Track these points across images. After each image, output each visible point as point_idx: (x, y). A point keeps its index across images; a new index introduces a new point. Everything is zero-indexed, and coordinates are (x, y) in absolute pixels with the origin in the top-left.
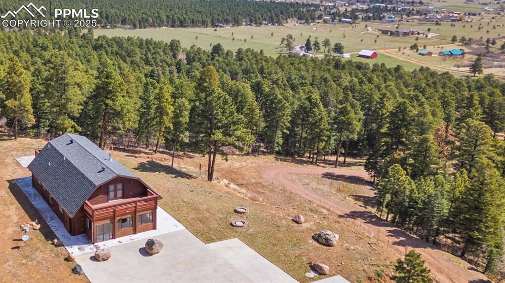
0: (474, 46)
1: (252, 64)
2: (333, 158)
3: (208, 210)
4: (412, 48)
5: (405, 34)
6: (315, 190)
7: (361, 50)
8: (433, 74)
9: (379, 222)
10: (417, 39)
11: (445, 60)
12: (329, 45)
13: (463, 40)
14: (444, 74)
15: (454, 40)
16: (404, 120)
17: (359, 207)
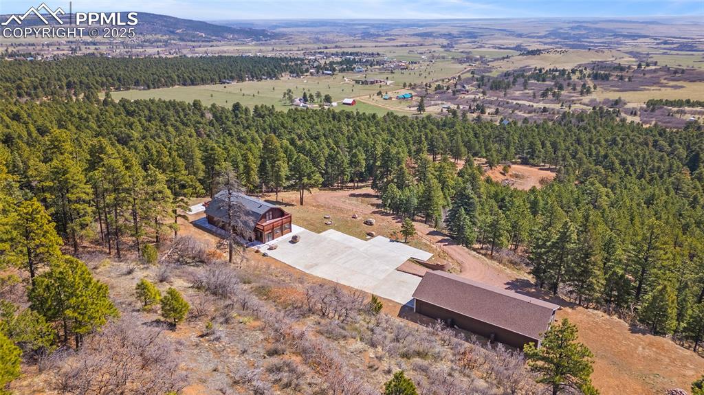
0: (418, 89)
1: (273, 120)
2: (352, 184)
3: (311, 219)
4: (378, 94)
5: (372, 83)
6: (350, 204)
7: (343, 99)
8: (395, 117)
9: (387, 214)
10: (380, 87)
11: (400, 103)
12: (321, 96)
13: (410, 85)
14: (403, 117)
15: (405, 86)
16: (389, 157)
17: (375, 209)
